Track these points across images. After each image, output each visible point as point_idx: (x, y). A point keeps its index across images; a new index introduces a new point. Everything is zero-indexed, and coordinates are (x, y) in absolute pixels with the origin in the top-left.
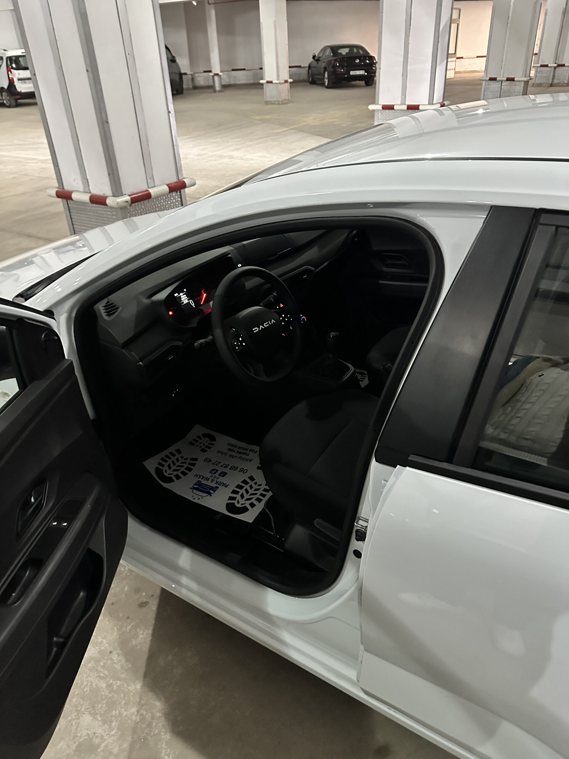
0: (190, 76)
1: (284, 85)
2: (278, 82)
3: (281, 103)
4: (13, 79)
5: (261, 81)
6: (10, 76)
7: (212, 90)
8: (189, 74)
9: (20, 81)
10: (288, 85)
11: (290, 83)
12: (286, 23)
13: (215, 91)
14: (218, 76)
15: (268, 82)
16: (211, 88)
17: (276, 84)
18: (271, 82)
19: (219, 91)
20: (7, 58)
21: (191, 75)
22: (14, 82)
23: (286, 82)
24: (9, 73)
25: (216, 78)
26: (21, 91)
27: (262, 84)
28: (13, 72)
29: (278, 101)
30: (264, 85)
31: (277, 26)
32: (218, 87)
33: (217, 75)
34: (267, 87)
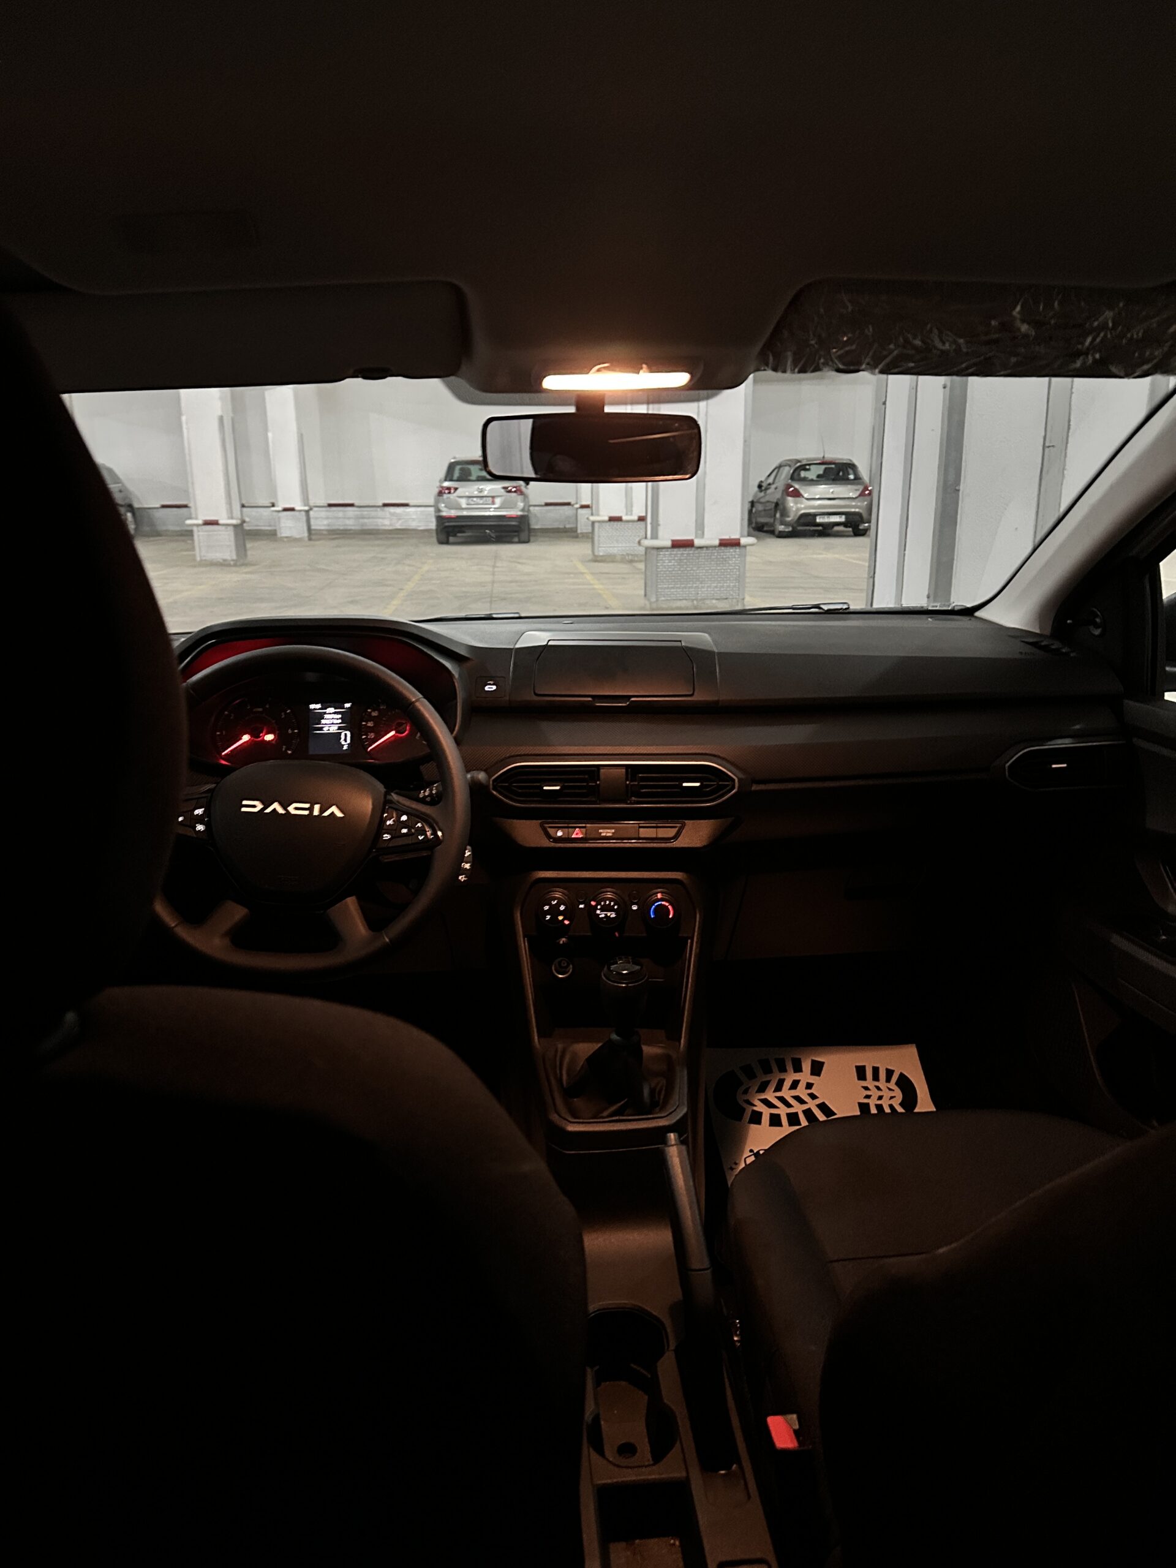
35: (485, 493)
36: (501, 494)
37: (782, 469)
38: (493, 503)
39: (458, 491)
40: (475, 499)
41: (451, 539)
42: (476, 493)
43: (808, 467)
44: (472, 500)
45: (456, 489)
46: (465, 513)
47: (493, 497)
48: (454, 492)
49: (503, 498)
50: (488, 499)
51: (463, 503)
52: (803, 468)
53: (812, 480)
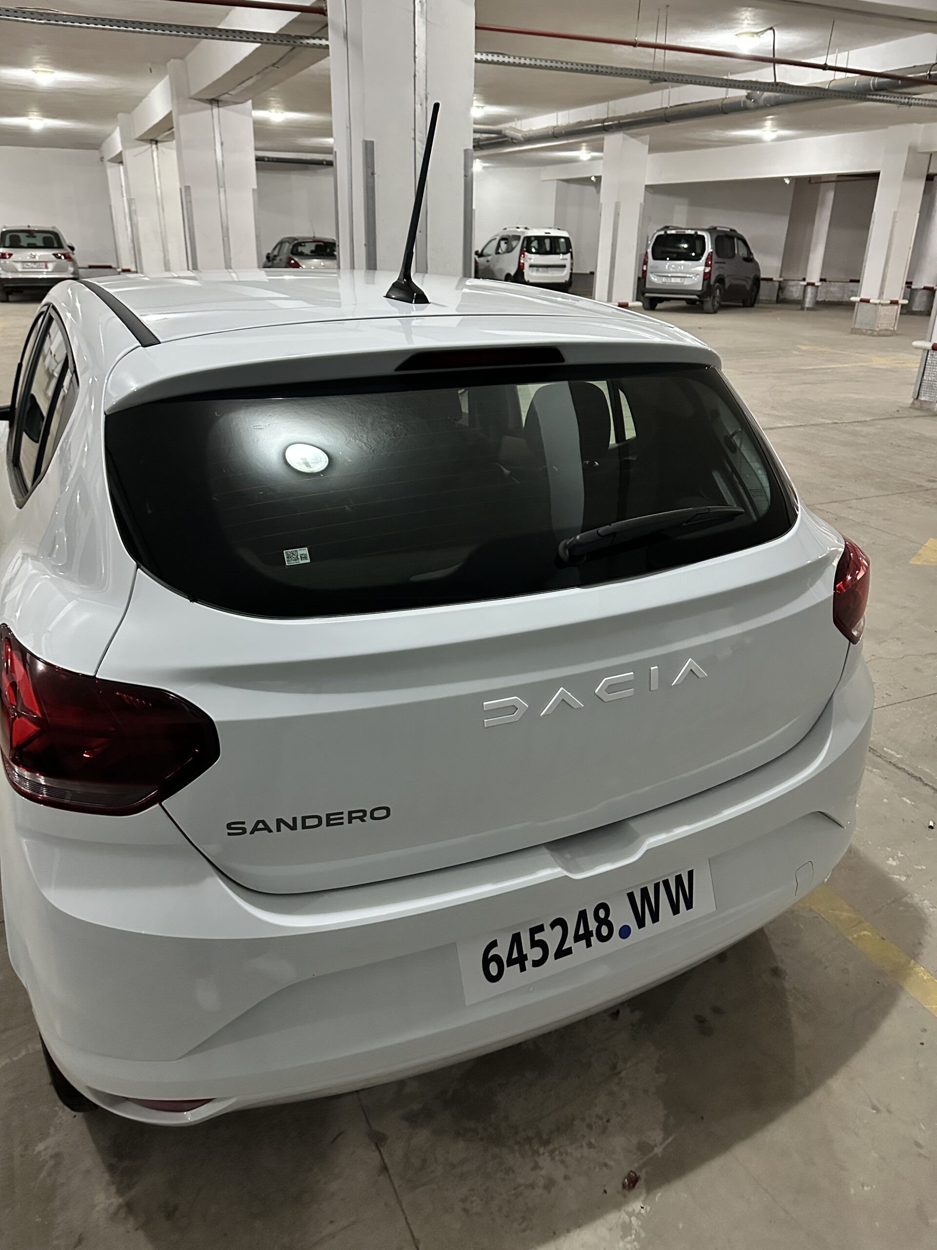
0: (777, 284)
1: (890, 307)
2: (877, 301)
3: (875, 333)
4: (523, 264)
5: (853, 299)
6: (522, 261)
7: (799, 307)
8: (775, 281)
9: (531, 268)
10: (897, 309)
11: (903, 306)
12: (918, 214)
13: (802, 309)
14: (813, 287)
15: (862, 301)
16: (799, 303)
17: (876, 304)
18: (867, 301)
19: (808, 309)
20: (525, 238)
21: (780, 282)
22: (523, 269)
23: (894, 303)
24: (522, 256)
25: (809, 289)
26: (528, 281)
27: (853, 304)
28: (526, 257)
29: (871, 330)
30: (857, 304)
31: (897, 219)
32: (808, 303)
33: (813, 284)
34: (861, 309)
35: (37, 259)
36: (52, 260)
37: (283, 244)
38: (46, 267)
39: (13, 257)
40: (29, 264)
41: (11, 298)
42: (28, 259)
43: (303, 244)
44: (27, 265)
45: (10, 255)
46: (20, 276)
47: (46, 262)
48: (9, 257)
49: (55, 263)
50: (41, 264)
51: (19, 267)
52: (300, 244)
53: (307, 255)
